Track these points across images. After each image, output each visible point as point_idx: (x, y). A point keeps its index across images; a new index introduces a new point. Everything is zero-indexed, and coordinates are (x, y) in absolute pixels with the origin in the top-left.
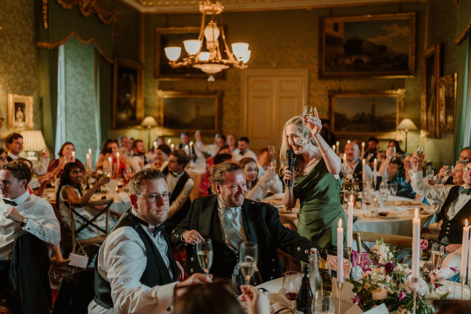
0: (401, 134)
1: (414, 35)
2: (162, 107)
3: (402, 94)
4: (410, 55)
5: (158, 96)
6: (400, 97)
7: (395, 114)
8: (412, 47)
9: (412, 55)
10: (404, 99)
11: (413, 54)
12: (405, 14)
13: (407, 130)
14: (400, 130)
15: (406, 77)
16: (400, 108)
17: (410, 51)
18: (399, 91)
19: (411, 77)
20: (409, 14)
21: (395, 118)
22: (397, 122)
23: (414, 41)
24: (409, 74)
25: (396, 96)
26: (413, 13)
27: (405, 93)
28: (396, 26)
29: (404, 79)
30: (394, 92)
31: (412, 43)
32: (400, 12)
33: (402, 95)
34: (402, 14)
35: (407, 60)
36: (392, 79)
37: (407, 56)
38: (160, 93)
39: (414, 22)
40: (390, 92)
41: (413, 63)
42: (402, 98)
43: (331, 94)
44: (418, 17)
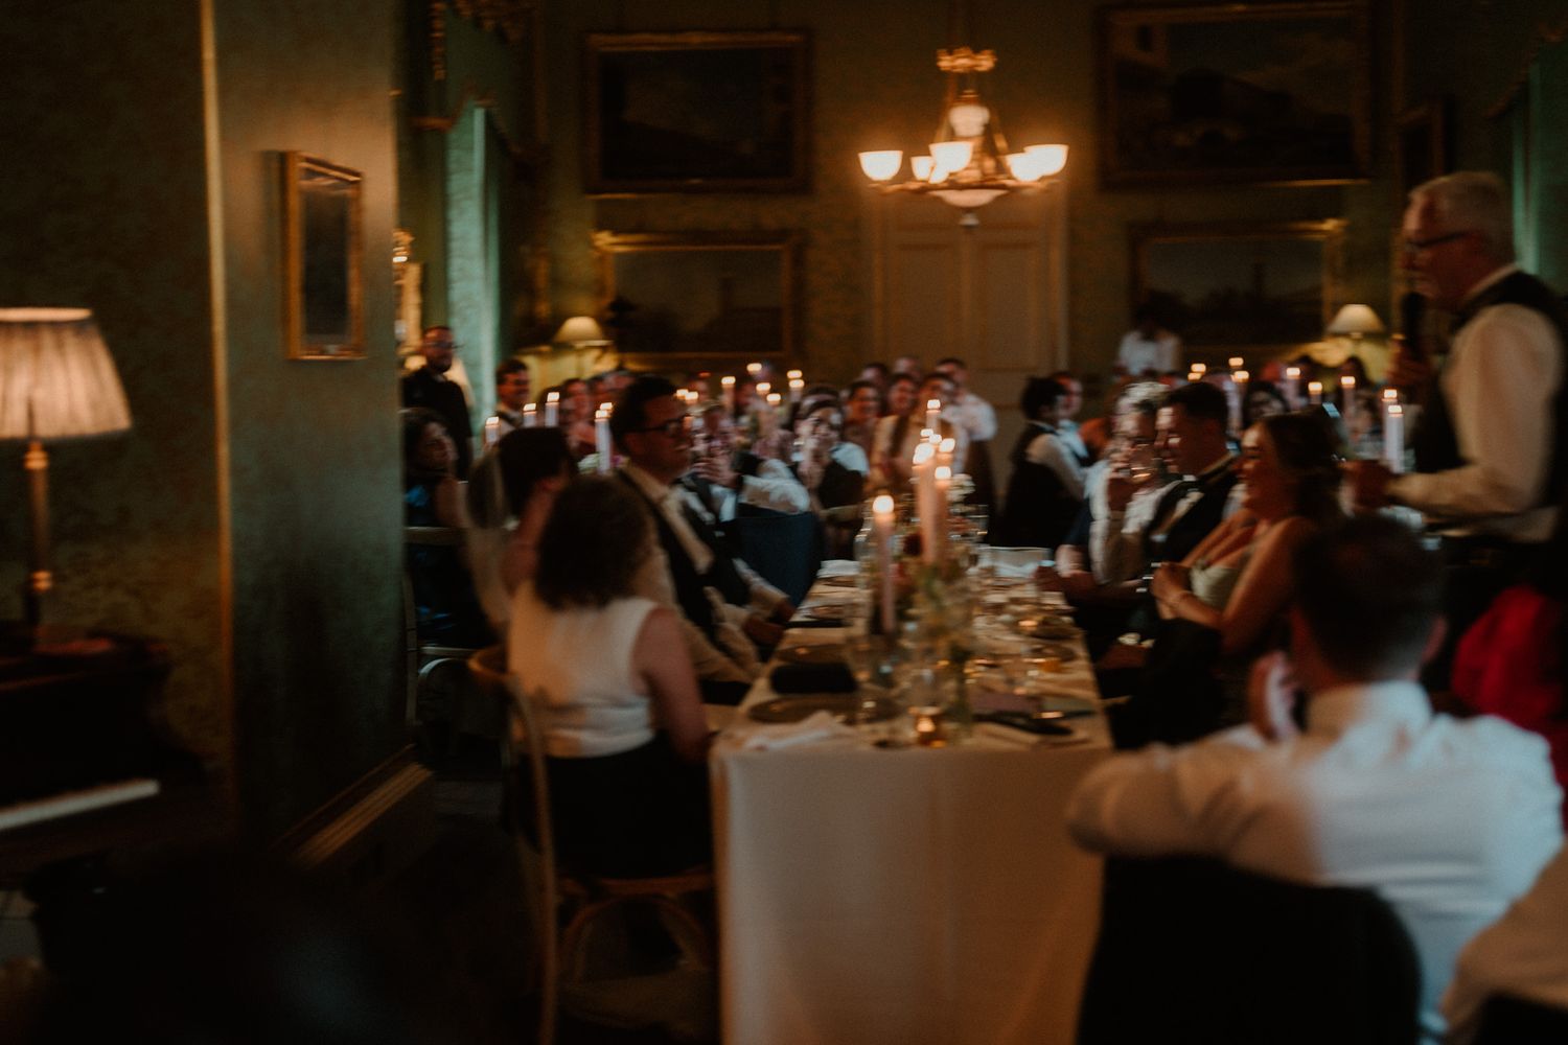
0: (1336, 345)
1: (1365, 64)
2: (611, 281)
3: (1338, 231)
4: (1357, 121)
5: (596, 248)
6: (1332, 240)
7: (1320, 289)
9: (1362, 120)
10: (1343, 246)
13: (1357, 335)
14: (1335, 336)
15: (1347, 182)
16: (1334, 275)
17: (1355, 109)
18: (1330, 225)
19: (1363, 182)
21: (1320, 301)
22: (1326, 312)
23: (1366, 80)
24: (1353, 174)
25: (1318, 237)
27: (1349, 229)
28: (1315, 36)
29: (1342, 187)
30: (1315, 226)
31: (1361, 86)
33: (1340, 236)
35: (1349, 134)
36: (1308, 188)
37: (1348, 121)
38: (604, 239)
39: (1365, 26)
40: (1303, 225)
41: (1367, 144)
42: (1337, 241)
43: (1138, 236)
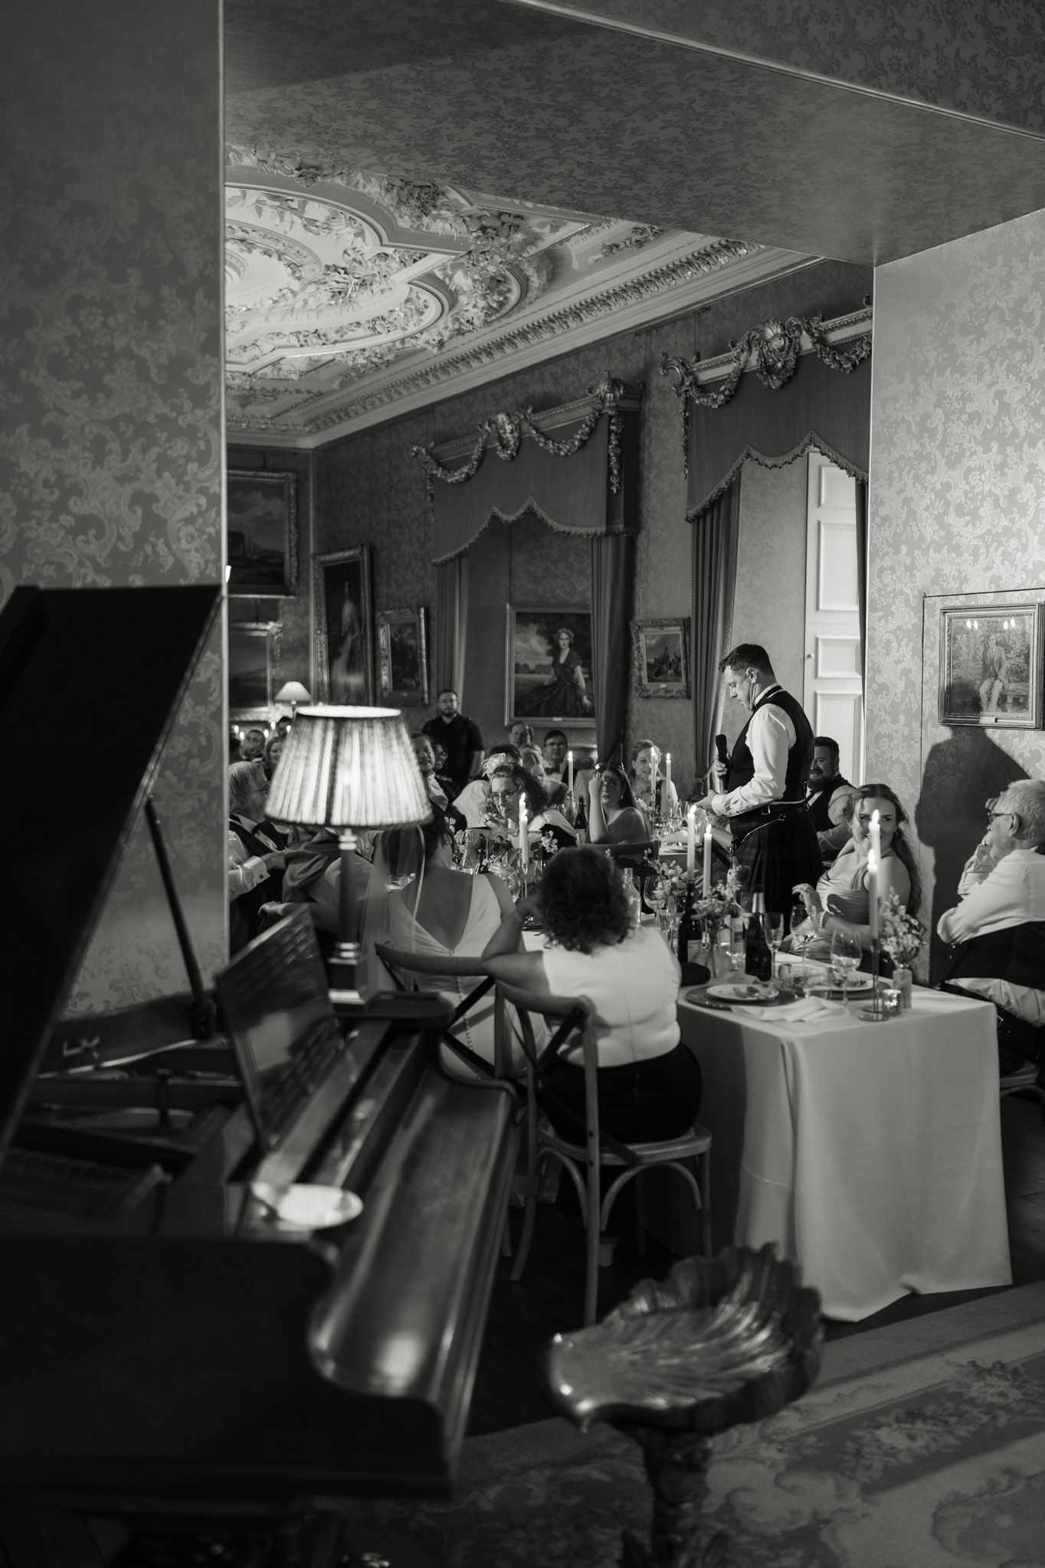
0: (278, 709)
1: (292, 517)
3: (275, 630)
4: (287, 556)
6: (273, 636)
7: (265, 670)
8: (290, 542)
9: (291, 556)
10: (279, 641)
11: (293, 553)
12: (277, 475)
13: (294, 703)
14: (275, 702)
15: (282, 597)
16: (273, 660)
17: (286, 546)
18: (271, 626)
19: (292, 597)
20: (283, 475)
21: (265, 680)
23: (293, 527)
24: (288, 593)
25: (264, 634)
26: (291, 475)
27: (282, 630)
28: (259, 495)
29: (277, 601)
30: (261, 626)
31: (290, 532)
32: (264, 468)
33: (277, 633)
34: (270, 474)
35: (282, 565)
36: (256, 599)
37: (281, 555)
39: (292, 491)
40: (254, 625)
41: (294, 570)
42: (276, 637)
44: (300, 482)
